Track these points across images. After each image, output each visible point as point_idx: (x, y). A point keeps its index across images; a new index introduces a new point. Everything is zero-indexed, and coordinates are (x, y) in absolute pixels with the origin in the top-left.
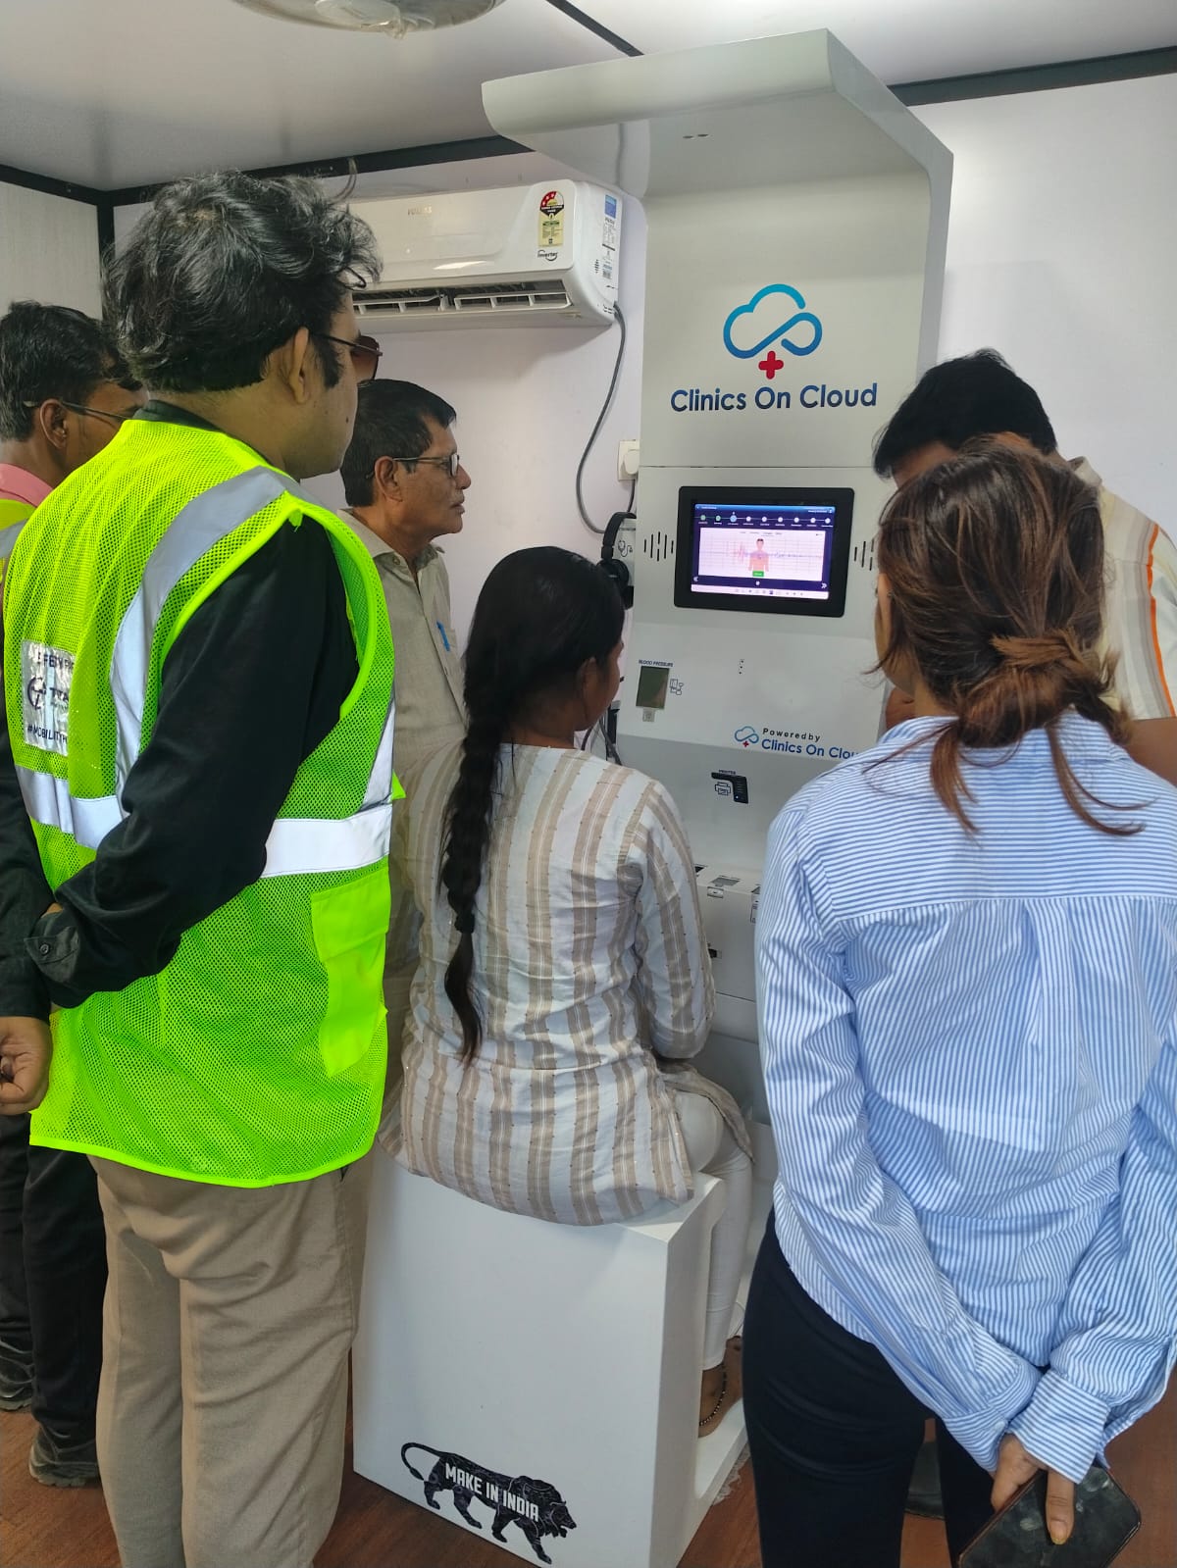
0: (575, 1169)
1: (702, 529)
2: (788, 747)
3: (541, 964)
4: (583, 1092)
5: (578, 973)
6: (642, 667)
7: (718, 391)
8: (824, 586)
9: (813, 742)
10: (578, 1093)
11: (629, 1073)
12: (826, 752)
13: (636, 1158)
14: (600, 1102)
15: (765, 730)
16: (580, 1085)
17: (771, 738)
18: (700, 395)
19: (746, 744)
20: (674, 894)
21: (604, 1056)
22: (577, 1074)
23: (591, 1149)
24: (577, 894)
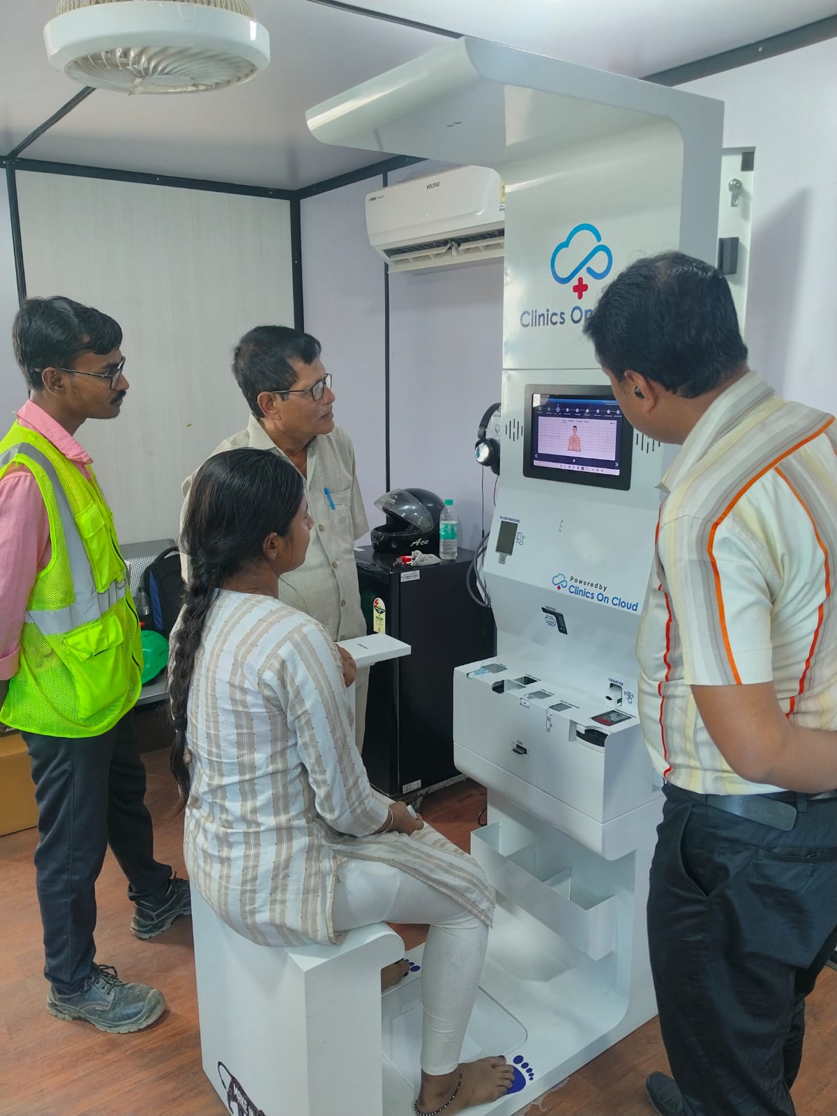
0: (243, 904)
1: (540, 417)
2: (585, 594)
3: (214, 750)
4: (250, 849)
5: (240, 759)
6: (502, 522)
7: (548, 310)
8: (617, 465)
9: (601, 591)
10: (246, 849)
11: (290, 839)
12: (610, 601)
13: (288, 904)
14: (260, 859)
15: (572, 578)
16: (247, 843)
17: (575, 585)
18: (537, 314)
19: (559, 588)
20: (304, 709)
21: (263, 824)
22: (246, 834)
23: (254, 891)
24: (234, 701)
